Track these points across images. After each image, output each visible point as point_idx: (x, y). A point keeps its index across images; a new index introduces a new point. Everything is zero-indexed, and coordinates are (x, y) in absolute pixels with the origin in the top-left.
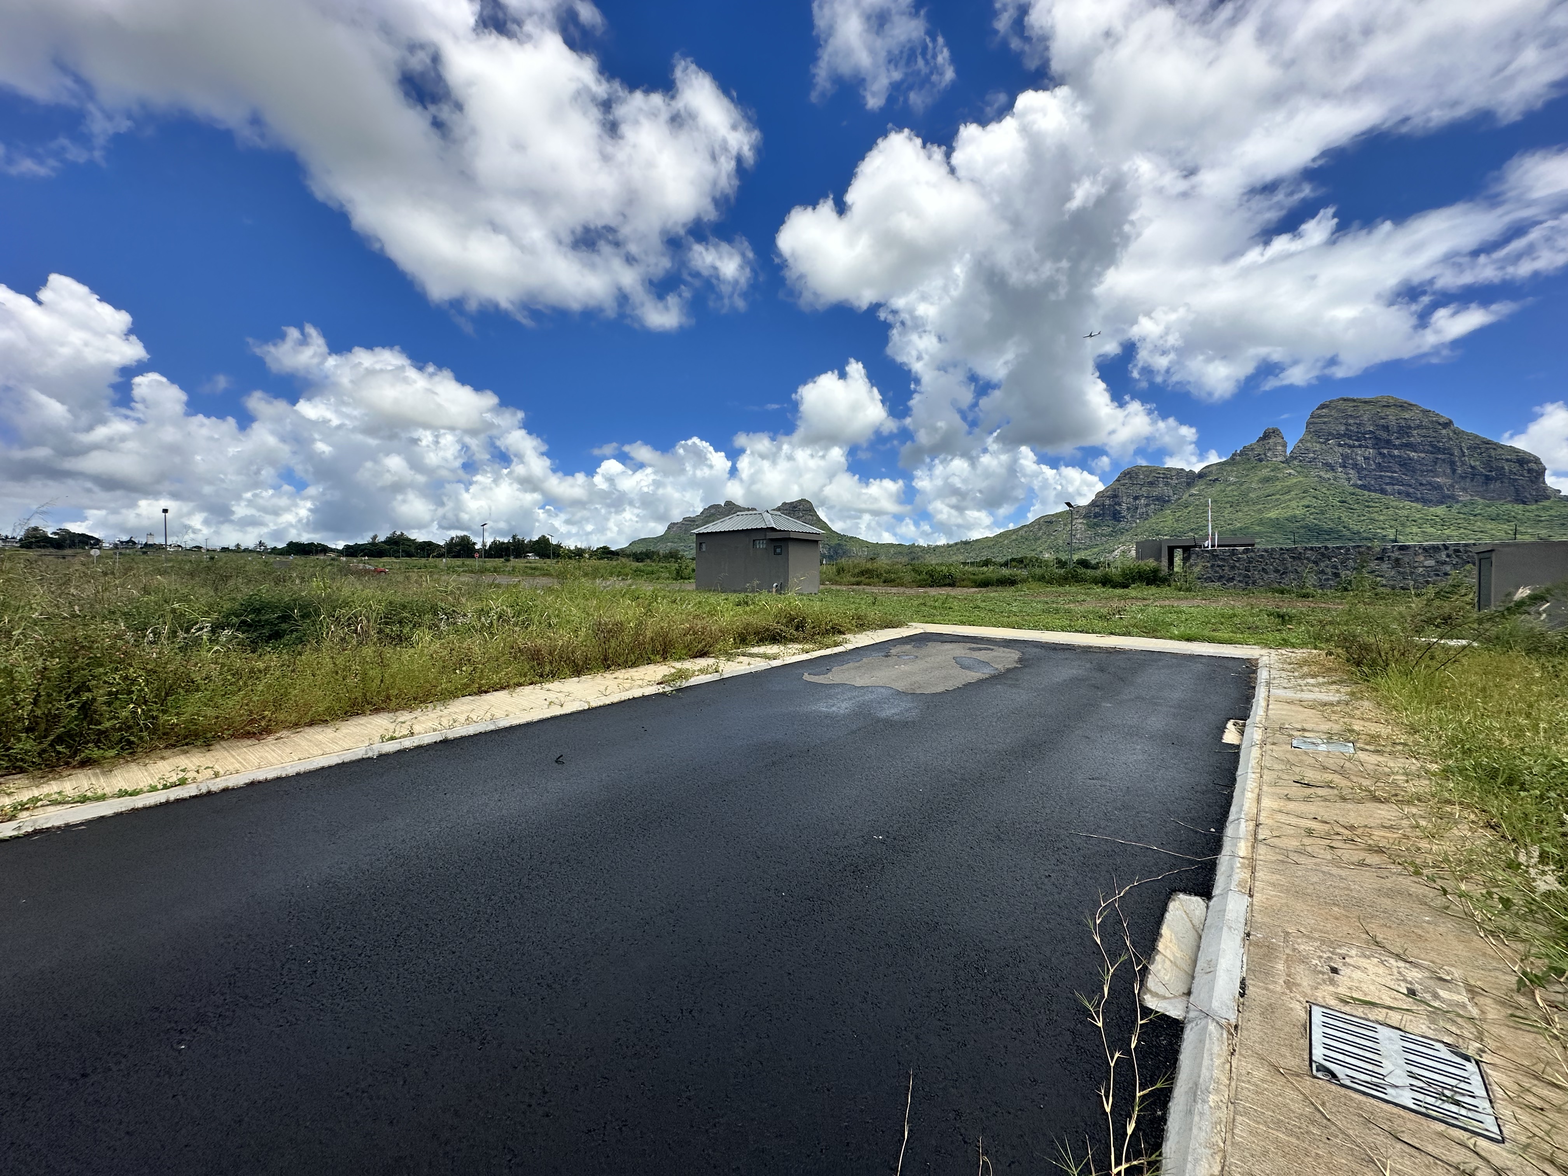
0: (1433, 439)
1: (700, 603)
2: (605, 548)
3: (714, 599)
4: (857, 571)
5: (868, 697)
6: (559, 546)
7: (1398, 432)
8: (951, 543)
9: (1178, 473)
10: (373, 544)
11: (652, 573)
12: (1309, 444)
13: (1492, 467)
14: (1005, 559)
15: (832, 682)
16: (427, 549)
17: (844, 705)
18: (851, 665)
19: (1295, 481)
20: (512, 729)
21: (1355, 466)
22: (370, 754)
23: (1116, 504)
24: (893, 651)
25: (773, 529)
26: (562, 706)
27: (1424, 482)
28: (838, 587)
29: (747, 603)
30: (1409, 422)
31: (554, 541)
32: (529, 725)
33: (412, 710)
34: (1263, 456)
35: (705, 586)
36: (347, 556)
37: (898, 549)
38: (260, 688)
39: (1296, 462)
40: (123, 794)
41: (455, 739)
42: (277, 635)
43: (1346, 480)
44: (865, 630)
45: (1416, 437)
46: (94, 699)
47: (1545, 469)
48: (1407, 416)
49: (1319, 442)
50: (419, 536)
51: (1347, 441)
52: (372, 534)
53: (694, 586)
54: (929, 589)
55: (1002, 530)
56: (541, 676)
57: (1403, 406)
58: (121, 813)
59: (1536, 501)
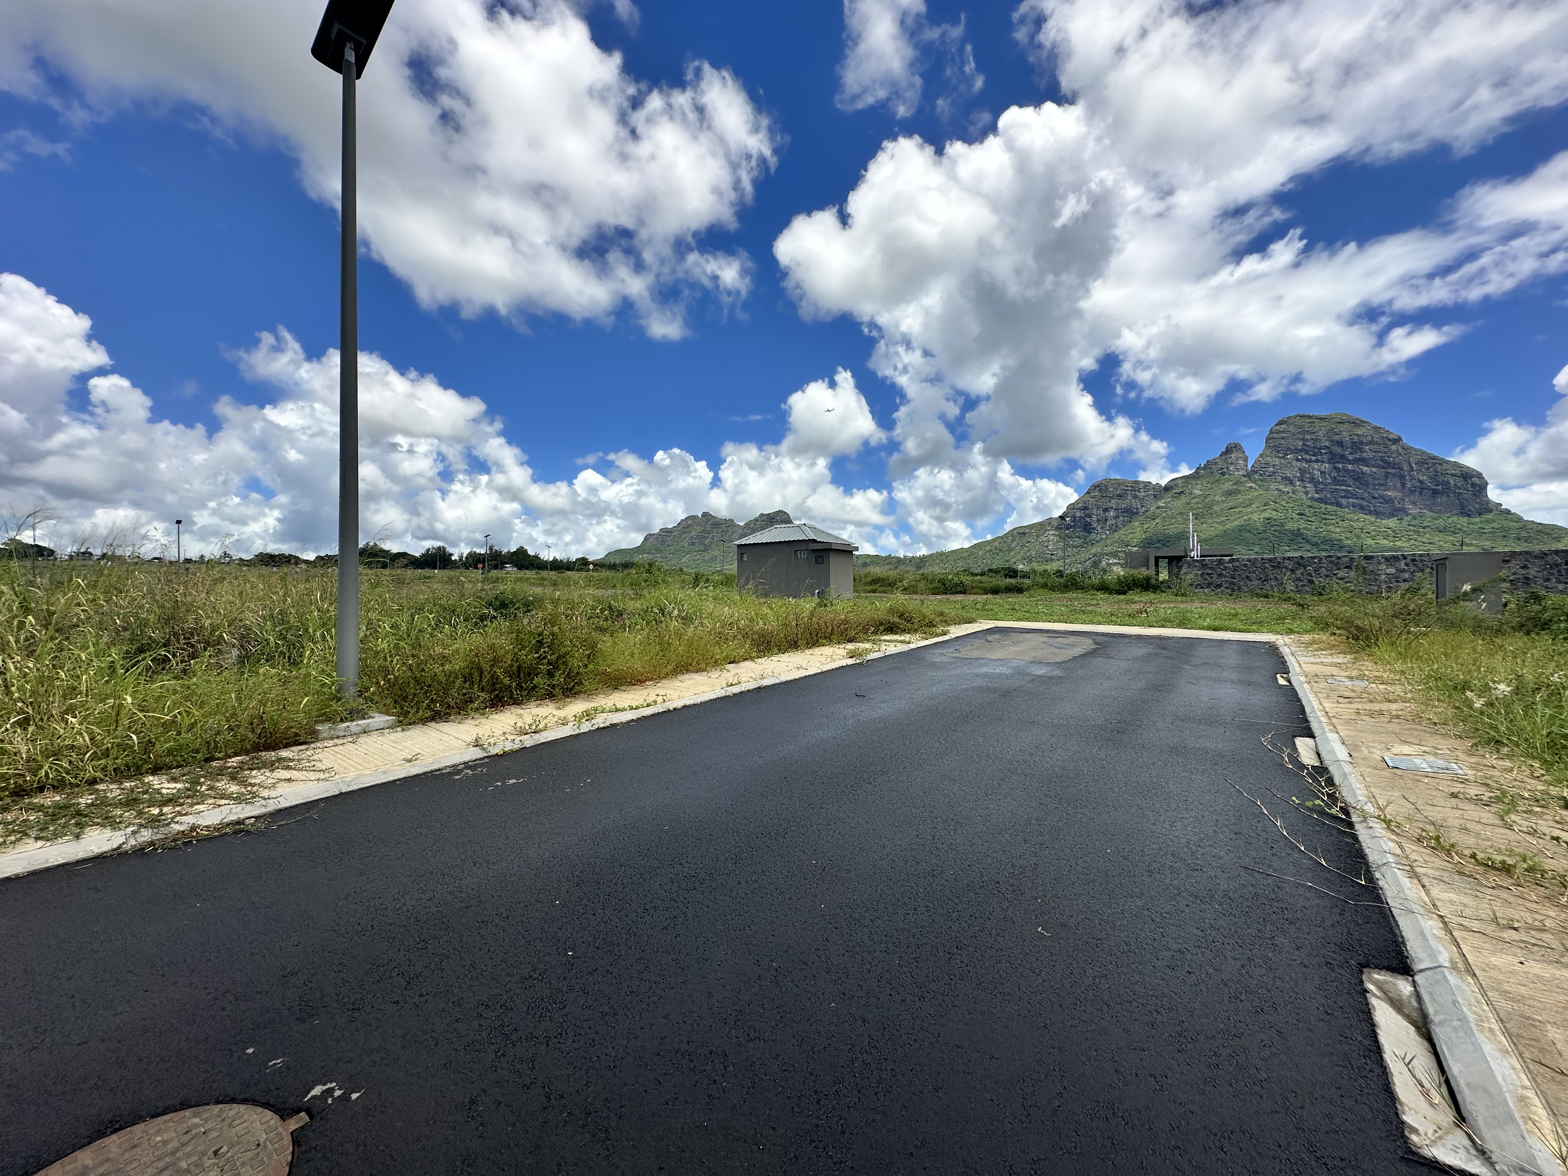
0: (1384, 455)
2: (583, 559)
6: (536, 557)
7: (1352, 448)
9: (1145, 486)
12: (1269, 459)
13: (1438, 481)
14: (980, 569)
15: (972, 657)
16: (405, 561)
17: (1002, 669)
18: (970, 647)
19: (1256, 494)
21: (1312, 480)
23: (1086, 516)
25: (814, 541)
27: (1377, 496)
30: (1362, 438)
31: (531, 553)
34: (1226, 470)
36: (321, 567)
39: (1257, 476)
43: (1303, 493)
45: (1368, 453)
47: (1487, 484)
48: (1360, 432)
49: (1278, 457)
50: (394, 547)
51: (1305, 456)
54: (946, 597)
55: (980, 541)
57: (1356, 423)
59: (1480, 514)
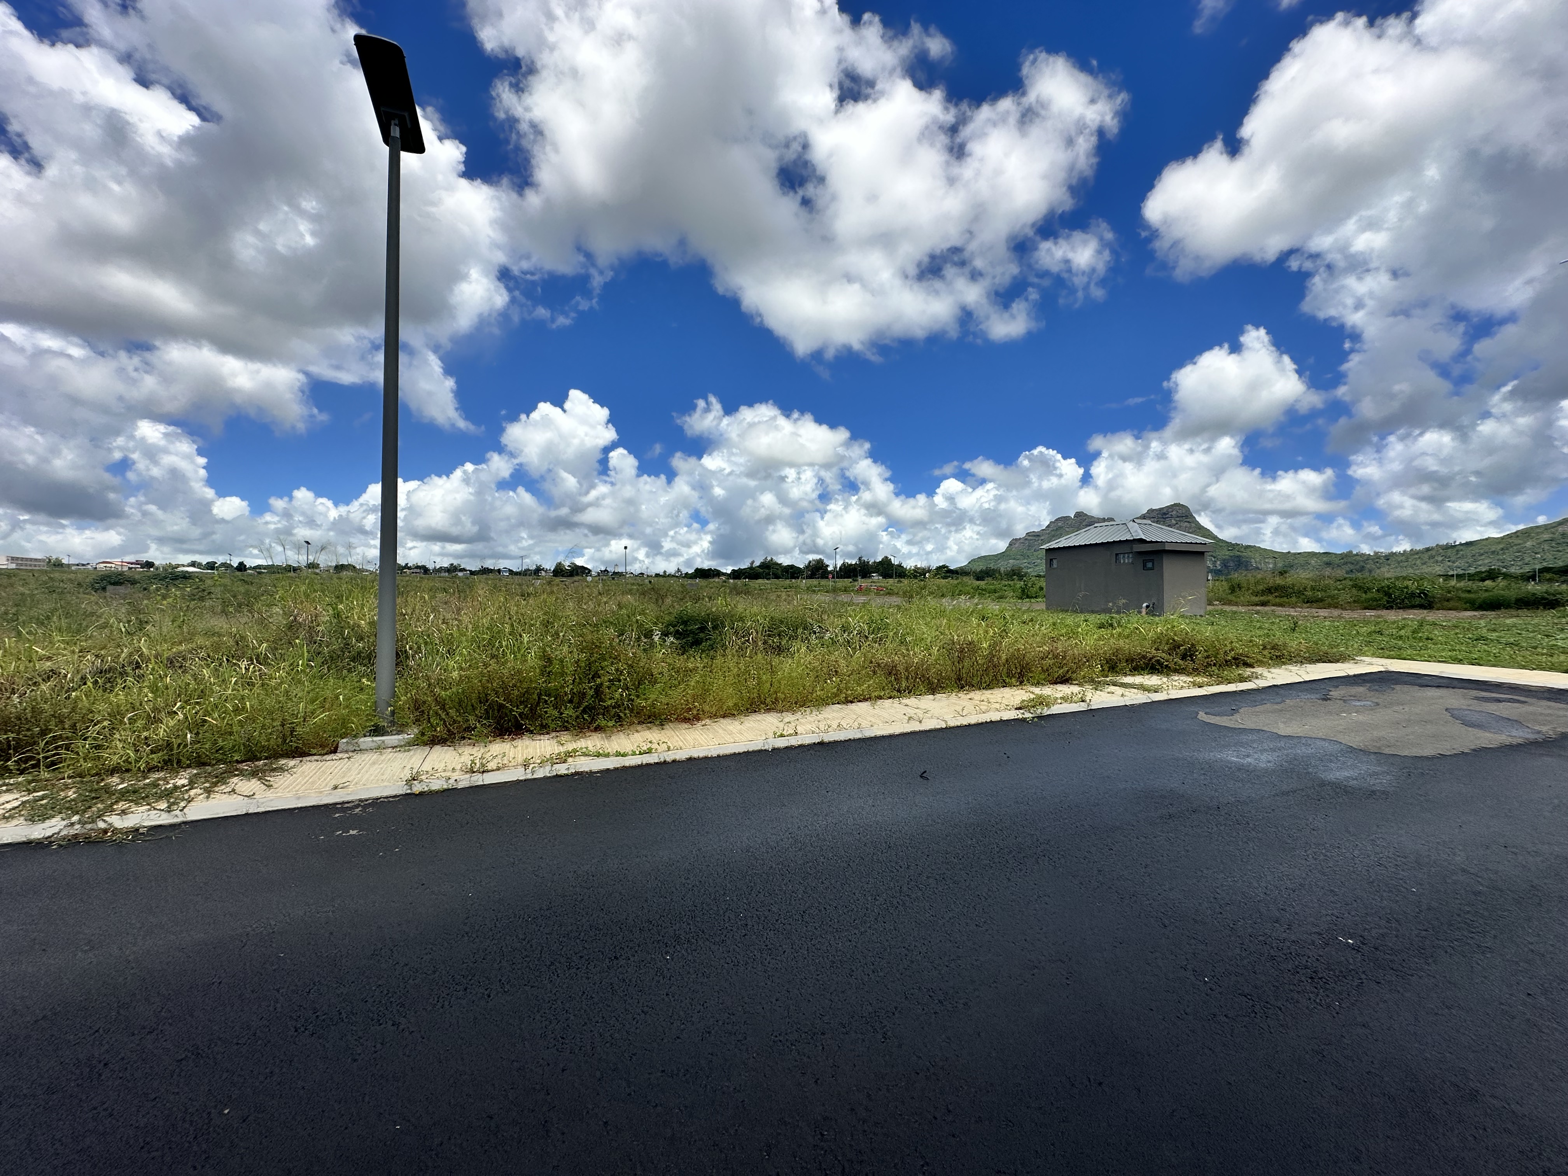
1: (1054, 624)
2: (944, 567)
3: (1070, 619)
4: (1261, 587)
5: (1301, 751)
6: (900, 566)
8: (1419, 547)
10: (751, 568)
11: (995, 591)
14: (1527, 569)
15: (1241, 726)
16: (792, 572)
17: (1264, 757)
18: (1268, 706)
20: (875, 739)
22: (766, 747)
24: (1334, 693)
25: (1142, 541)
26: (920, 722)
28: (1234, 608)
29: (1111, 625)
31: (895, 562)
32: (891, 736)
33: (794, 712)
35: (1058, 605)
36: (734, 578)
37: (1327, 560)
38: (693, 684)
40: (618, 754)
41: (830, 743)
42: (697, 643)
44: (1284, 663)
46: (602, 684)
50: (785, 561)
52: (750, 561)
53: (1043, 606)
54: (1384, 612)
55: (1521, 527)
56: (899, 691)
58: (618, 768)
